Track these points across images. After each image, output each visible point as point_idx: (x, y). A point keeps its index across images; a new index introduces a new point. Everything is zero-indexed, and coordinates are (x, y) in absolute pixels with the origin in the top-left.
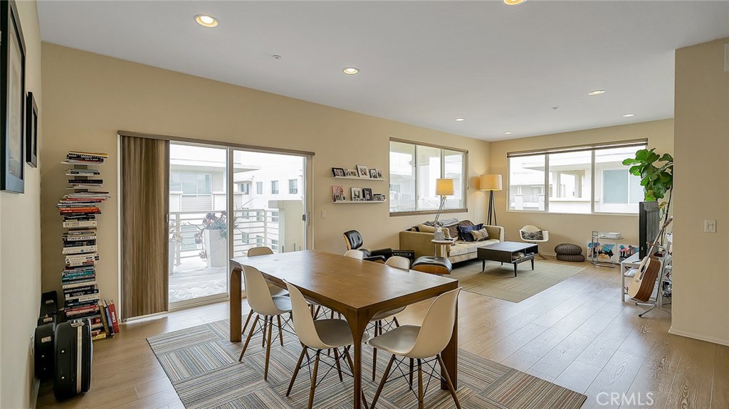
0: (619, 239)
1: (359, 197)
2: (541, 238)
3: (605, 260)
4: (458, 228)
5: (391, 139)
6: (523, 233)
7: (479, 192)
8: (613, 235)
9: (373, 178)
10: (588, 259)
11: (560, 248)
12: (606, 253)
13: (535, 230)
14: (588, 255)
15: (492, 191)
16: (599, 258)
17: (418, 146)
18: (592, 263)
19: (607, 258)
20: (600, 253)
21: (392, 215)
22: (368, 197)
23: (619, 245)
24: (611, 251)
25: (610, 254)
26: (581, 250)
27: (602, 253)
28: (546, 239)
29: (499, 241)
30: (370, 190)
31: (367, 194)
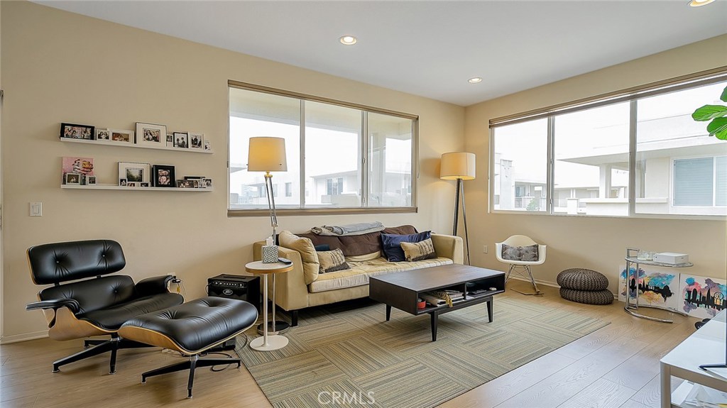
0: (683, 265)
1: (140, 179)
2: (536, 257)
3: (654, 304)
5: (231, 83)
6: (504, 248)
7: (439, 183)
8: (669, 256)
9: (177, 148)
10: (622, 298)
11: (566, 276)
12: (657, 290)
13: (526, 242)
14: (621, 291)
15: (459, 181)
16: (642, 299)
17: (307, 102)
18: (629, 308)
19: (658, 302)
20: (644, 288)
21: (232, 214)
22: (163, 180)
23: (685, 277)
24: (667, 288)
25: (666, 292)
26: (607, 282)
27: (648, 290)
28: (541, 261)
30: (171, 170)
31: (164, 177)
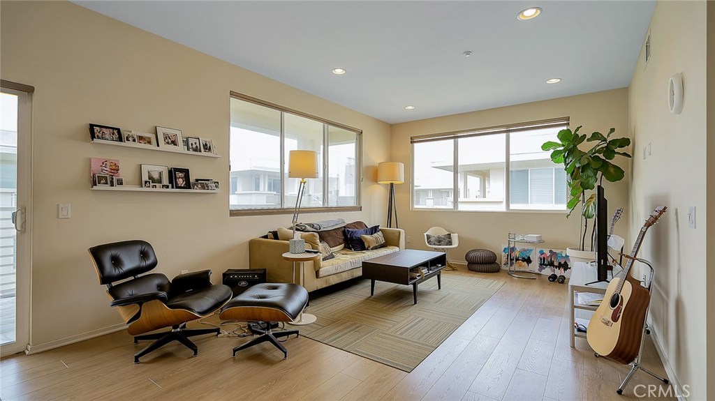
0: (541, 242)
1: (160, 181)
2: (450, 243)
3: (522, 269)
4: (344, 232)
5: (233, 94)
6: (429, 237)
7: (376, 186)
8: (532, 237)
9: (191, 152)
10: (503, 267)
11: (472, 255)
12: (524, 260)
13: (443, 233)
14: (503, 263)
15: (392, 185)
16: (516, 267)
17: (286, 115)
18: (510, 273)
19: (525, 267)
20: (517, 260)
21: (234, 213)
22: (181, 182)
23: (538, 250)
24: (529, 257)
25: (528, 261)
26: (495, 256)
27: (519, 260)
28: (455, 245)
29: (397, 249)
30: (186, 172)
31: (179, 179)
